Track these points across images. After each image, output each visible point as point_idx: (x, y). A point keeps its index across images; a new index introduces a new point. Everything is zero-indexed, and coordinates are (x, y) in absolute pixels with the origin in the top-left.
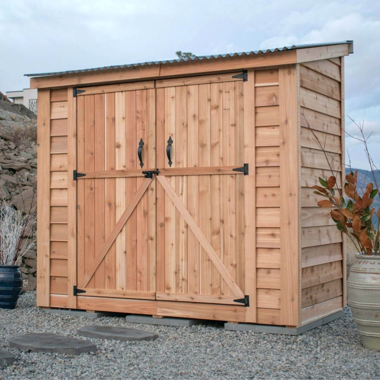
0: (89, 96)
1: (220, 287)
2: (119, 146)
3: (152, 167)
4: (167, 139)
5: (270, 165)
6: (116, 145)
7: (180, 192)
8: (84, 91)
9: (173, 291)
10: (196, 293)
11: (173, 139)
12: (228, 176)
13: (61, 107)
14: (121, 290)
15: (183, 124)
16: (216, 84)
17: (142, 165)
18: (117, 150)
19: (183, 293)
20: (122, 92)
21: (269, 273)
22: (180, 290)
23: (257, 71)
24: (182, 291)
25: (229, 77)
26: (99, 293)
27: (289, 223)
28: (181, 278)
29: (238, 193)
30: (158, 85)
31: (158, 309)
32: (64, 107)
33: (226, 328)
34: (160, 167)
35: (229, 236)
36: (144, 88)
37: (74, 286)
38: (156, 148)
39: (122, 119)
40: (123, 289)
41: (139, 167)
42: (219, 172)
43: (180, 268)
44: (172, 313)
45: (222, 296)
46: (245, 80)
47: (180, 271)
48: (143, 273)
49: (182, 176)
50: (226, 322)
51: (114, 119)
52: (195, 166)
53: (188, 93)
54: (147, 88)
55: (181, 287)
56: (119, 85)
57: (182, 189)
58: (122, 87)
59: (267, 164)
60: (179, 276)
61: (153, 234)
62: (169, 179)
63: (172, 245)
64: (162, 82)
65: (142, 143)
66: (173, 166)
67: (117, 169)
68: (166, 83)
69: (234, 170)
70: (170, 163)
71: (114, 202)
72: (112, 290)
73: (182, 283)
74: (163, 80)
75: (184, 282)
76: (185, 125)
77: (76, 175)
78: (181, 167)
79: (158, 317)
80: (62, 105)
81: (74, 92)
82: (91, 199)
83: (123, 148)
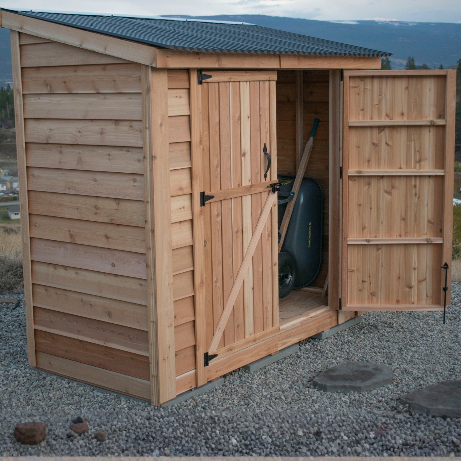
0: (213, 84)
2: (244, 154)
3: (275, 178)
6: (242, 153)
8: (210, 77)
13: (177, 97)
14: (249, 337)
17: (265, 176)
18: (243, 159)
26: (231, 350)
31: (279, 343)
32: (180, 97)
33: (323, 339)
36: (268, 79)
37: (205, 354)
38: (277, 155)
39: (247, 118)
40: (251, 334)
41: (263, 180)
46: (342, 79)
48: (268, 308)
50: (323, 332)
51: (240, 118)
54: (271, 79)
56: (246, 73)
58: (248, 76)
61: (276, 259)
65: (265, 149)
67: (244, 185)
71: (241, 228)
72: (242, 341)
77: (204, 198)
79: (277, 353)
80: (178, 95)
81: (198, 77)
82: (218, 229)
83: (248, 156)
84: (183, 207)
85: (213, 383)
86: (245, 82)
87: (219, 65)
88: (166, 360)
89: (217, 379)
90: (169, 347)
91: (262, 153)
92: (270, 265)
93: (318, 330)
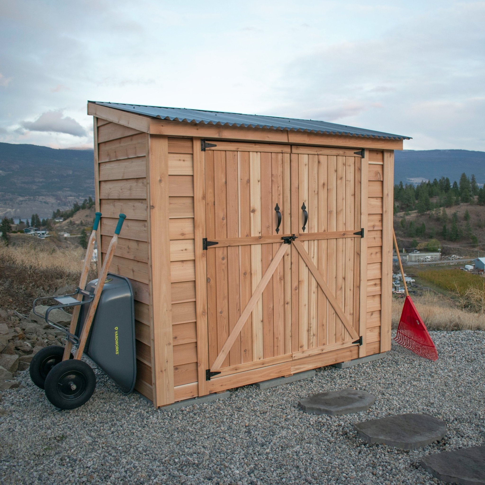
0: (219, 152)
1: (342, 334)
2: (254, 211)
3: (288, 233)
4: (301, 205)
5: (375, 229)
6: (251, 210)
7: (312, 256)
8: (215, 146)
9: (305, 348)
10: (324, 344)
11: (306, 205)
12: (349, 239)
13: (180, 160)
14: (258, 360)
15: (314, 191)
16: (340, 157)
17: (277, 230)
18: (252, 214)
19: (314, 347)
20: (257, 152)
21: (372, 314)
22: (311, 345)
23: (371, 151)
24: (313, 346)
25: (352, 153)
26: (236, 370)
27: (388, 274)
28: (312, 334)
29: (355, 254)
30: (294, 150)
31: (292, 368)
32: (184, 161)
33: (343, 368)
34: (295, 232)
35: (349, 290)
36: (281, 151)
37: (206, 370)
38: (291, 214)
39: (257, 182)
40: (260, 359)
41: (275, 233)
42: (344, 235)
43: (312, 325)
44: (304, 367)
45: (344, 342)
46: (363, 157)
47: (312, 328)
48: (280, 338)
49: (314, 240)
50: (343, 362)
51: (249, 181)
52: (324, 231)
53: (319, 162)
54: (283, 152)
55: (312, 343)
56: (255, 145)
57: (314, 253)
58: (258, 147)
59: (374, 228)
60: (310, 333)
61: (288, 299)
62: (302, 244)
63: (305, 305)
64: (297, 148)
65: (277, 208)
66: (306, 231)
67: (253, 235)
68: (302, 150)
69: (354, 234)
70: (304, 228)
71: (249, 271)
72: (250, 363)
73: (313, 338)
74: (298, 147)
75: (314, 337)
76: (316, 192)
77: (207, 244)
78: (313, 232)
79: (290, 375)
80: (182, 159)
81: (202, 145)
82: (223, 270)
83: (258, 213)
84: (186, 250)
85: (217, 395)
86: (255, 153)
87: (219, 136)
88: (164, 372)
89: (223, 391)
90: (167, 361)
91: (274, 212)
92: (282, 303)
93: (336, 361)
